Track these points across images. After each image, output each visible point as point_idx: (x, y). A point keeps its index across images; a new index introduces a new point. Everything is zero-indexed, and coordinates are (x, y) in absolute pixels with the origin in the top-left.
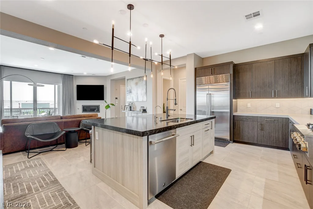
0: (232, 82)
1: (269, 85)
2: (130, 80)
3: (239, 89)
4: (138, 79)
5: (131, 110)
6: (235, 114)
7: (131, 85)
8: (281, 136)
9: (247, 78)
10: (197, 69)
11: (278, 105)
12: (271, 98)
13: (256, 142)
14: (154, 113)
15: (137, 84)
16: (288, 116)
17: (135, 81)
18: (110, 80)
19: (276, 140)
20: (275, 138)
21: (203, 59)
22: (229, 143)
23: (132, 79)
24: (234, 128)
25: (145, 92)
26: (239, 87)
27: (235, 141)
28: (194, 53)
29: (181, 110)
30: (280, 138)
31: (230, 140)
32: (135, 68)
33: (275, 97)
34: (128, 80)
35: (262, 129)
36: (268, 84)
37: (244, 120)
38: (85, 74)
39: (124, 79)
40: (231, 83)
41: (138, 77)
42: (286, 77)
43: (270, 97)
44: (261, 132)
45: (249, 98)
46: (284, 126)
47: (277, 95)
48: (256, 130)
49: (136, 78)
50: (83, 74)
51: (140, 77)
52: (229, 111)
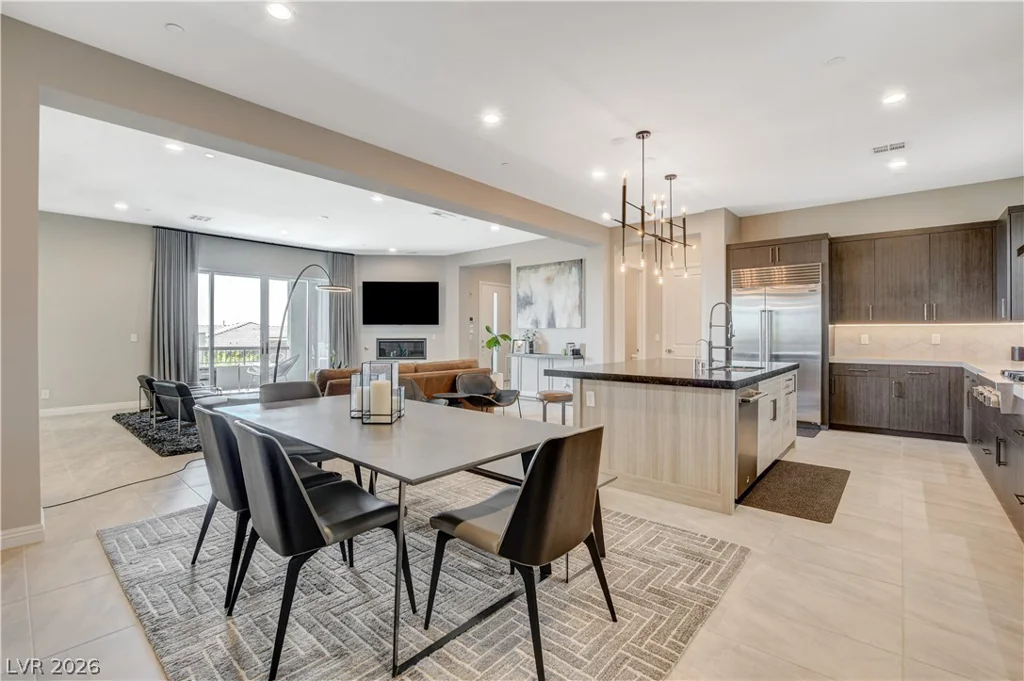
0: (827, 283)
1: (916, 292)
2: (527, 271)
3: (842, 301)
4: (553, 267)
5: (531, 352)
6: (833, 359)
7: (531, 284)
8: (945, 411)
9: (862, 273)
10: (733, 247)
11: (936, 338)
12: (923, 321)
13: (885, 426)
14: (608, 362)
15: (549, 280)
16: (961, 363)
17: (543, 273)
18: (458, 270)
19: (934, 420)
20: (931, 413)
21: (741, 219)
22: (819, 429)
23: (536, 267)
24: (830, 392)
25: (578, 303)
26: (841, 295)
27: (833, 427)
28: (726, 209)
29: (670, 351)
30: (943, 417)
31: (822, 423)
32: (543, 237)
33: (930, 319)
34: (519, 269)
35: (901, 395)
36: (913, 290)
37: (856, 373)
38: (393, 250)
39: (507, 266)
40: (823, 285)
41: (555, 264)
42: (956, 274)
43: (919, 319)
44: (898, 401)
45: (867, 320)
46: (952, 386)
47: (936, 315)
48: (885, 395)
49: (547, 265)
50: (387, 251)
51: (560, 263)
52: (819, 353)
